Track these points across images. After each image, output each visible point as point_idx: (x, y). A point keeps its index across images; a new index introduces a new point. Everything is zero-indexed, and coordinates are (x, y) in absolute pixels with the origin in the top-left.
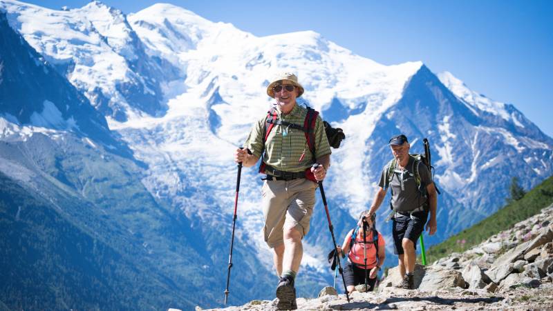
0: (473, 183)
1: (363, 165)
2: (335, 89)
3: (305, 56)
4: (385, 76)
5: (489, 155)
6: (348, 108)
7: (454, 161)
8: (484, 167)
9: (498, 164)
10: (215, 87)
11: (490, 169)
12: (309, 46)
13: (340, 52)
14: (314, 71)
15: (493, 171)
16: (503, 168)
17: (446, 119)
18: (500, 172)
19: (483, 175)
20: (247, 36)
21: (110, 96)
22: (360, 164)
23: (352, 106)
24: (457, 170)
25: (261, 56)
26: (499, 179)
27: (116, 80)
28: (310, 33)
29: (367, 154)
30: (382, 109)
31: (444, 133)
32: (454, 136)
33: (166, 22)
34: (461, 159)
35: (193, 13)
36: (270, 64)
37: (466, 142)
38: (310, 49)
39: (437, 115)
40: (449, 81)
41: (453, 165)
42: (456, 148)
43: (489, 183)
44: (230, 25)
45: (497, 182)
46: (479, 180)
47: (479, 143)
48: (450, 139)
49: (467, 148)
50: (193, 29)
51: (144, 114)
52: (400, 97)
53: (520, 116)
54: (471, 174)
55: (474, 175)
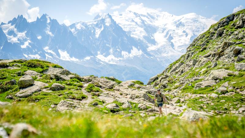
3: (194, 22)
10: (169, 34)
12: (194, 18)
13: (203, 18)
14: (197, 26)
20: (173, 16)
21: (143, 41)
27: (143, 36)
28: (193, 14)
33: (148, 13)
35: (154, 9)
38: (194, 19)
50: (155, 15)
51: (153, 45)
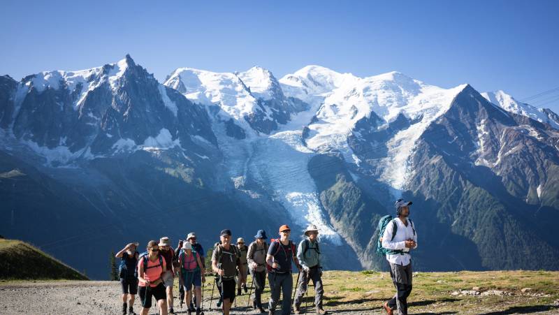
0: (497, 166)
1: (409, 157)
2: (404, 108)
3: (384, 88)
4: (442, 95)
5: (511, 145)
6: (410, 119)
7: (485, 151)
8: (507, 154)
9: (517, 151)
11: (510, 155)
12: (389, 81)
15: (513, 156)
16: (521, 153)
17: (483, 121)
18: (519, 157)
19: (504, 159)
22: (407, 158)
23: (413, 118)
24: (486, 157)
25: (354, 90)
26: (517, 162)
29: (414, 150)
30: (434, 118)
31: (480, 132)
32: (487, 133)
33: (309, 76)
34: (490, 149)
36: (359, 95)
37: (496, 137)
39: (476, 119)
40: (501, 96)
41: (484, 154)
42: (486, 142)
43: (508, 166)
44: (350, 74)
45: (515, 165)
46: (501, 164)
47: (506, 136)
48: (484, 135)
49: (496, 141)
52: (448, 108)
53: (555, 116)
54: (497, 159)
55: (499, 160)
